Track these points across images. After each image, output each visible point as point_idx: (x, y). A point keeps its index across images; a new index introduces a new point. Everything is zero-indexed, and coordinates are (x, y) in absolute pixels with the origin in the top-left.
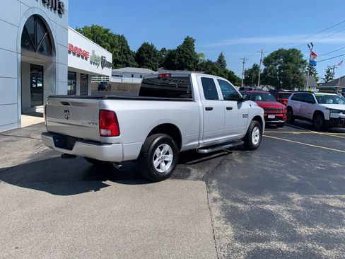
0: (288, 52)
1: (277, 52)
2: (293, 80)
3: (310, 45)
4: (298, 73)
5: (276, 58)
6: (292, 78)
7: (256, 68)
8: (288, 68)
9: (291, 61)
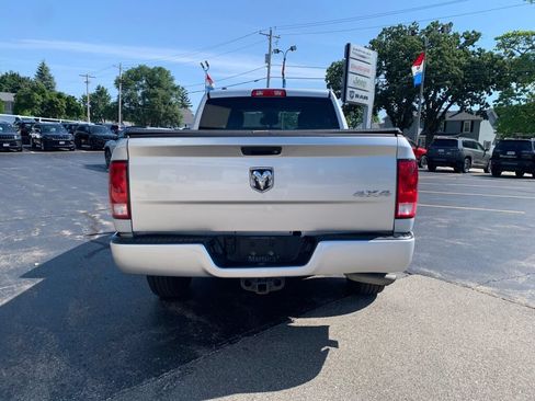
0: (153, 72)
1: (137, 71)
2: (165, 115)
3: (205, 65)
4: (170, 104)
5: (137, 79)
6: (163, 111)
7: (101, 92)
8: (155, 95)
9: (159, 85)
